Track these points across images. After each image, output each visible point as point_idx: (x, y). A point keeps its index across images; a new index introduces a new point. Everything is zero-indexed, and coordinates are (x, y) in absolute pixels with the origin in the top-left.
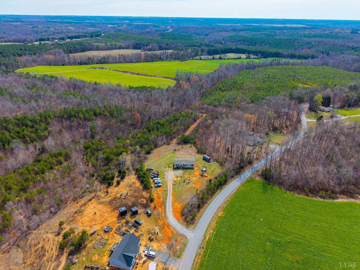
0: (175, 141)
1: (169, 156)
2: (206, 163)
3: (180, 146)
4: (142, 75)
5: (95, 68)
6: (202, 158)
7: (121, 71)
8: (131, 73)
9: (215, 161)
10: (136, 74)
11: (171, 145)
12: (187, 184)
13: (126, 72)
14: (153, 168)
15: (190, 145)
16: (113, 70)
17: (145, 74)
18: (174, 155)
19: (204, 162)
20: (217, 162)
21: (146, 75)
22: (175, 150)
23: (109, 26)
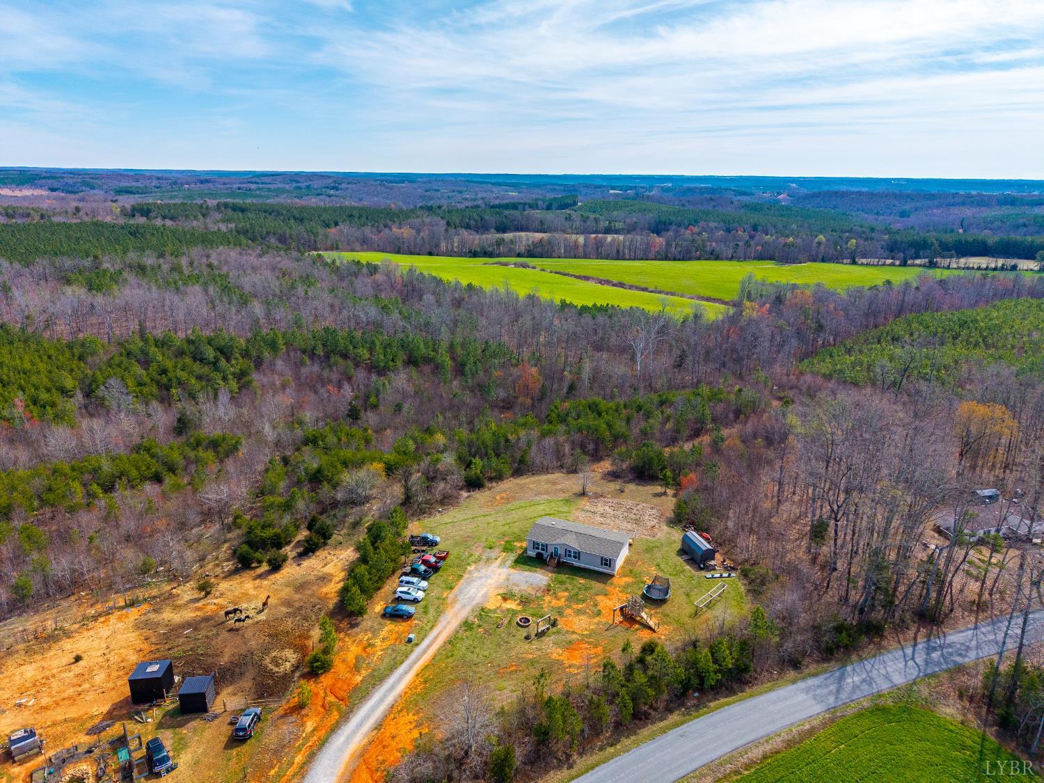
0: (606, 466)
1: (542, 507)
2: (688, 567)
3: (614, 486)
4: (631, 287)
5: (506, 264)
6: (678, 546)
7: (571, 276)
8: (601, 282)
9: (734, 569)
10: (614, 285)
11: (581, 475)
12: (527, 638)
13: (586, 278)
14: (438, 539)
15: (659, 489)
16: (551, 272)
17: (643, 286)
18: (565, 509)
19: (680, 560)
20: (745, 574)
21: (644, 289)
22: (583, 494)
23: (611, 192)
